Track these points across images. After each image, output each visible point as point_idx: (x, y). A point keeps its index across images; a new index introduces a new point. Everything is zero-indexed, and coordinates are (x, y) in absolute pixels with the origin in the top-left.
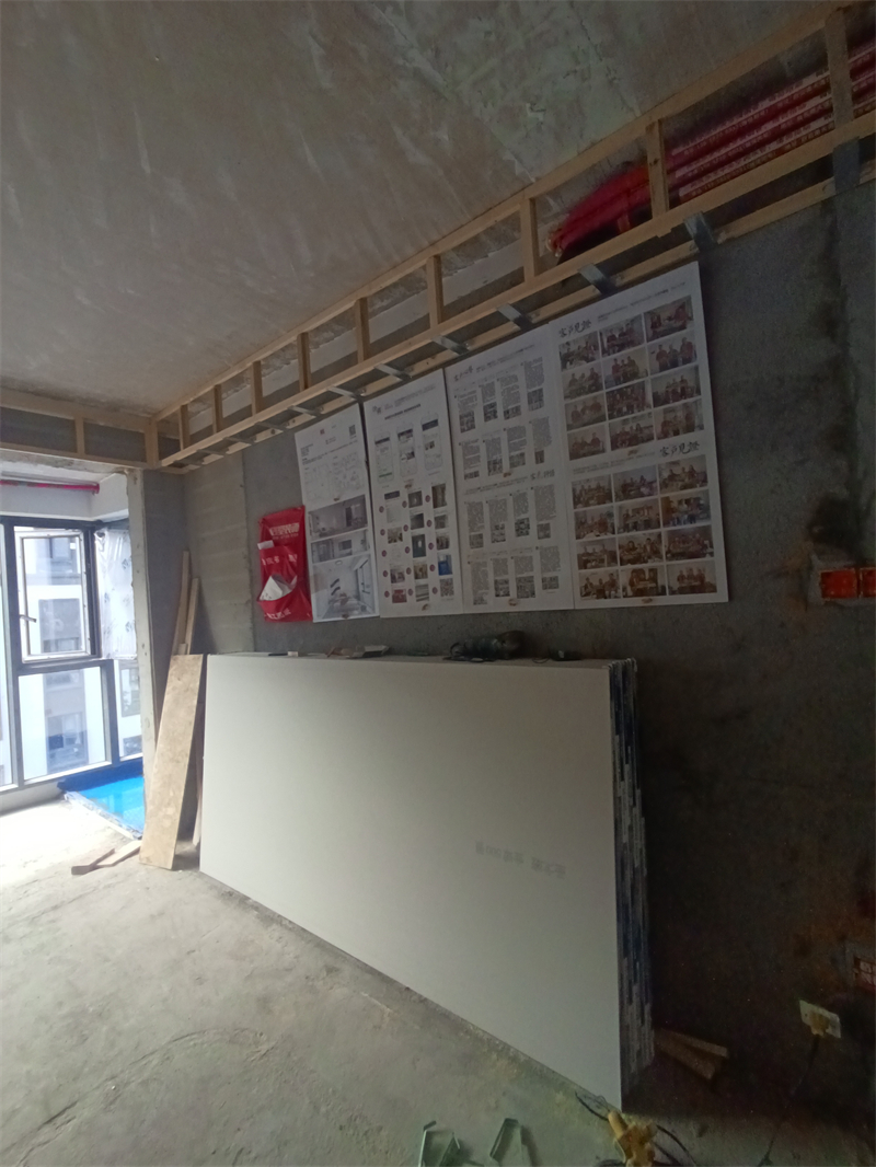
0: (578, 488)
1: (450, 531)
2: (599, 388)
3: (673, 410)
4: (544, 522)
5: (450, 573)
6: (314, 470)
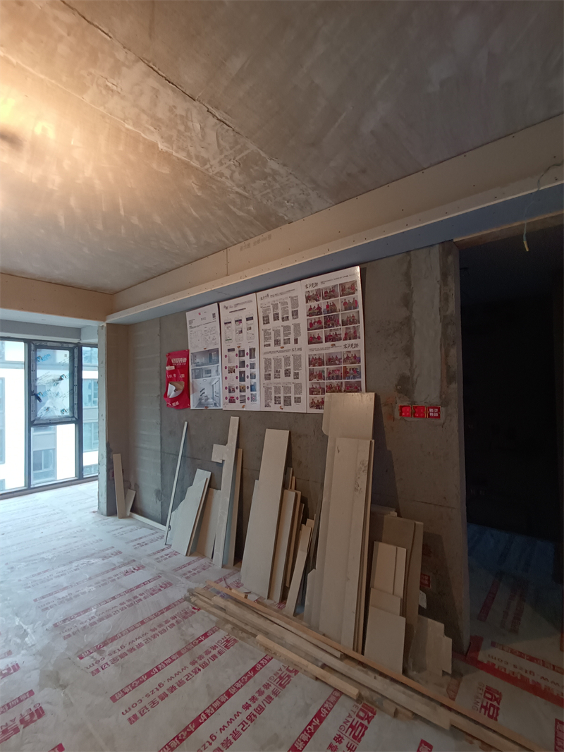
0: (311, 358)
1: (256, 371)
2: (321, 314)
3: (349, 328)
4: (297, 371)
5: (256, 391)
6: (195, 332)
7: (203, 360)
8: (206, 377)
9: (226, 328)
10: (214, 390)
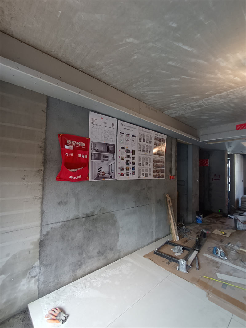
1: (135, 161)
2: (157, 145)
3: (162, 152)
4: (149, 164)
5: (134, 170)
6: (96, 128)
7: (102, 149)
8: (104, 160)
9: (120, 135)
10: (110, 169)
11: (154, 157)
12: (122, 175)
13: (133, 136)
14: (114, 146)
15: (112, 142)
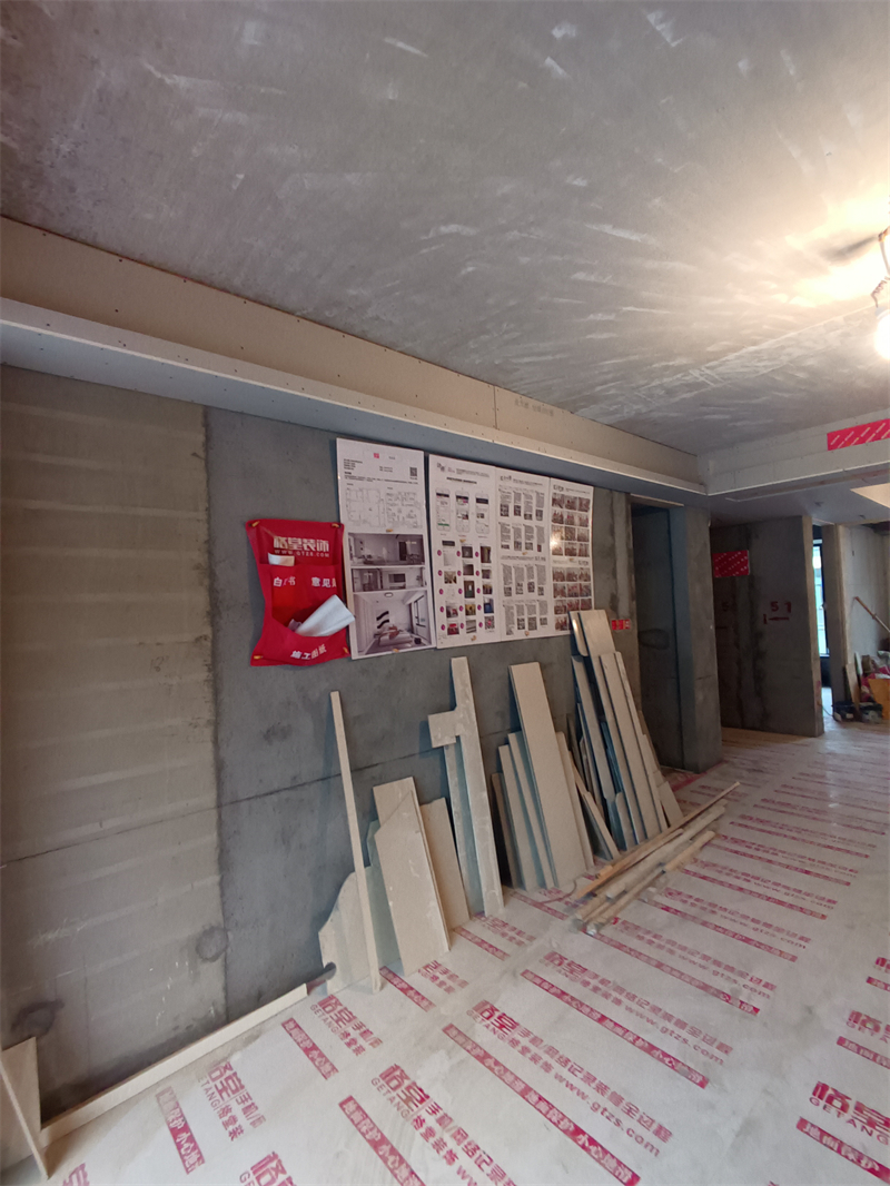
3: (582, 545)
4: (541, 586)
5: (492, 612)
6: (361, 490)
7: (384, 553)
8: (392, 588)
9: (439, 504)
10: (414, 614)
11: (555, 562)
12: (453, 630)
13: (478, 501)
14: (420, 539)
15: (415, 527)
